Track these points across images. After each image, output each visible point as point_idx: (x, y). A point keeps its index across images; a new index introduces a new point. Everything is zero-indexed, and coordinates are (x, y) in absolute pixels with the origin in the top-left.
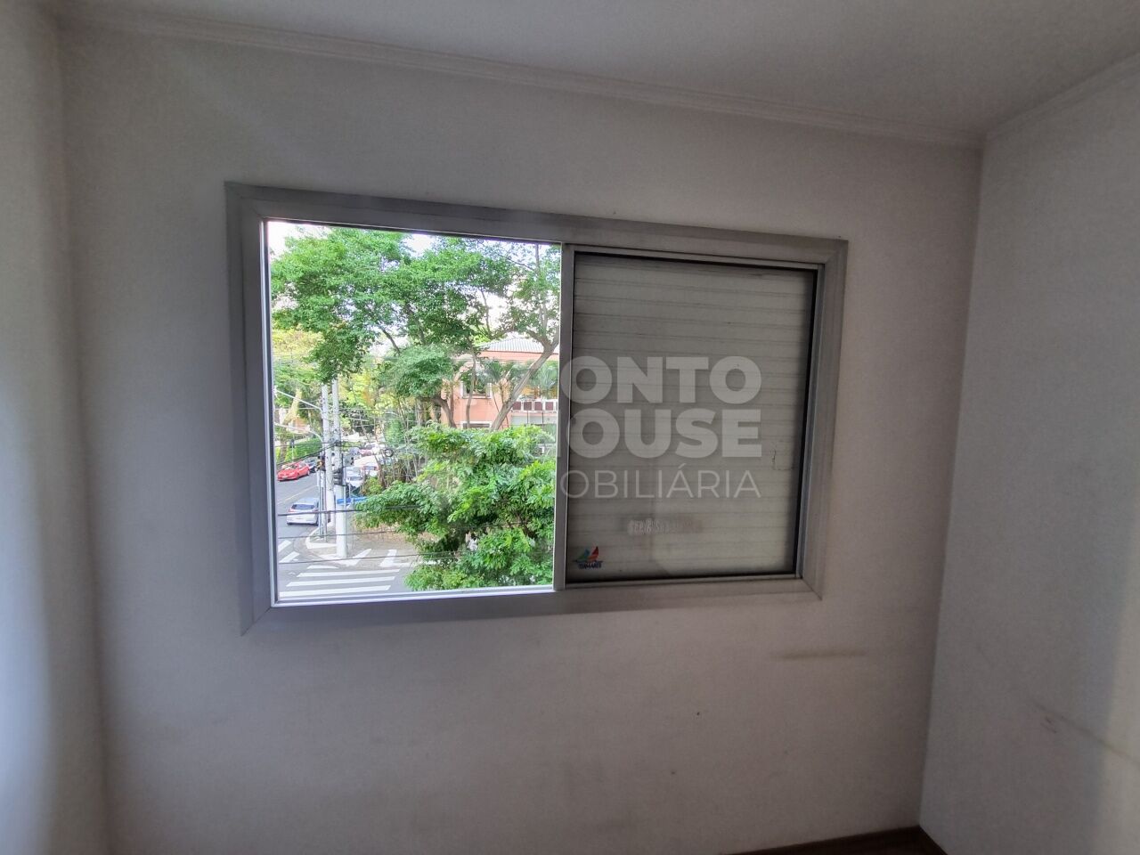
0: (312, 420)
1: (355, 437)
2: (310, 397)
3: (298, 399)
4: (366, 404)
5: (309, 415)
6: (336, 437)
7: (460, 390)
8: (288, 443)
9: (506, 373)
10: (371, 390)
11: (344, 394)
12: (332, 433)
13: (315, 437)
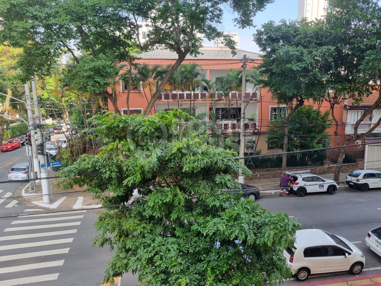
0: (20, 110)
1: (49, 121)
2: (18, 95)
3: (9, 96)
4: (56, 98)
5: (18, 107)
6: (37, 122)
7: (120, 88)
8: (5, 127)
9: (153, 74)
10: (59, 89)
11: (40, 92)
12: (34, 119)
13: (23, 121)
